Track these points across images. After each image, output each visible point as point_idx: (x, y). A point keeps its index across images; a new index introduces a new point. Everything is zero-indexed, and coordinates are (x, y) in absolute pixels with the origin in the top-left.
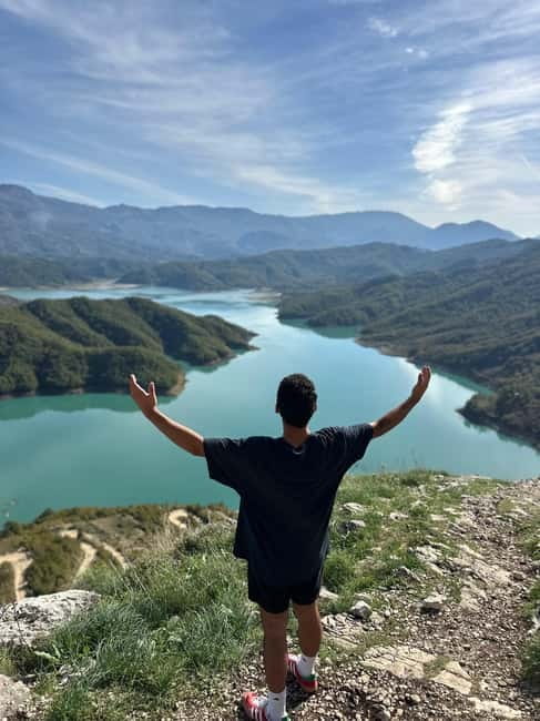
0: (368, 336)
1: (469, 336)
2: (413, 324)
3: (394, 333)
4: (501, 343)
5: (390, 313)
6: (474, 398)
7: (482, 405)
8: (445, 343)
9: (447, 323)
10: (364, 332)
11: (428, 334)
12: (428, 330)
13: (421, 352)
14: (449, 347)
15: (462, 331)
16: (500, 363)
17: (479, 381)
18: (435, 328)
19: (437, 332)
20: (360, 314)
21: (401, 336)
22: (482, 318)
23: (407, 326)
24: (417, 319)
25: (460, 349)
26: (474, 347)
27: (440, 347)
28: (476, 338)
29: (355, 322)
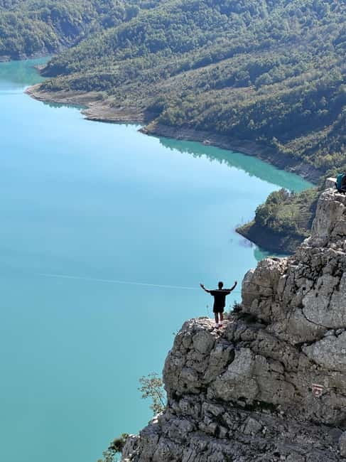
0: (59, 80)
1: (267, 68)
2: (156, 47)
3: (115, 70)
4: (327, 77)
5: (108, 23)
6: (273, 200)
7: (287, 213)
8: (219, 86)
9: (225, 41)
10: (51, 71)
11: (185, 68)
12: (184, 58)
13: (171, 110)
14: (226, 93)
15: (253, 59)
16: (325, 121)
17: (285, 163)
18: (197, 55)
19: (205, 62)
20: (39, 29)
21: (131, 75)
22: (291, 28)
23: (140, 54)
24: (161, 35)
25: (248, 97)
26: (274, 92)
27: (209, 97)
28: (279, 72)
29: (30, 48)
